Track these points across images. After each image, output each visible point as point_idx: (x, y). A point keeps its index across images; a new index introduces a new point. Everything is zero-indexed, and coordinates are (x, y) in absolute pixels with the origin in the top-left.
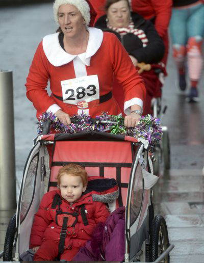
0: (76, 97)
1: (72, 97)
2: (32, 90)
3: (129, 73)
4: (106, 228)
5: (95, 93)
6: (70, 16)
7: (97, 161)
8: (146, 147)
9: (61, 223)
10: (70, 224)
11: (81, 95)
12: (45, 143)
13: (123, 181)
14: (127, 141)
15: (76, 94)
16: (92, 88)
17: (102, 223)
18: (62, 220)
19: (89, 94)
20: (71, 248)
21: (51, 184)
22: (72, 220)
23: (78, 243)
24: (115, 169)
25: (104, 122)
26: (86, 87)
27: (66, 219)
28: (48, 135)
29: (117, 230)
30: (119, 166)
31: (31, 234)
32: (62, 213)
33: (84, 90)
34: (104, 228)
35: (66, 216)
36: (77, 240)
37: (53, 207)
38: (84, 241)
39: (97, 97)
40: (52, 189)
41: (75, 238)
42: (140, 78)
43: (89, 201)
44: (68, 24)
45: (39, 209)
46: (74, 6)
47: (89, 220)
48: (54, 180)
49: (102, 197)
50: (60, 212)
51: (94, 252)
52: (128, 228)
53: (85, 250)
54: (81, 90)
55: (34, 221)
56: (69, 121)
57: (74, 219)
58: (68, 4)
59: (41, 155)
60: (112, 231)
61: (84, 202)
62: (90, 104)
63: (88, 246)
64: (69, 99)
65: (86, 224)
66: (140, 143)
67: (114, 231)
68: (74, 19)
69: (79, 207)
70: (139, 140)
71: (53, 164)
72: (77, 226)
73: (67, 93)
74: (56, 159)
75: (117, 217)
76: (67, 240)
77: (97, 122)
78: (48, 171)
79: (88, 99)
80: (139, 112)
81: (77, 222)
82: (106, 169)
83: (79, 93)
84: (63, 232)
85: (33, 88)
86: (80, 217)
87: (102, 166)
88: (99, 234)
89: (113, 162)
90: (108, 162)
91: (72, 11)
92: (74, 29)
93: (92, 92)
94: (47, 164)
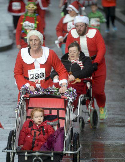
0: (35, 78)
1: (33, 78)
2: (17, 74)
3: (60, 67)
4: (54, 136)
5: (43, 76)
6: (35, 41)
7: (48, 107)
8: (71, 101)
9: (33, 134)
10: (37, 134)
11: (37, 77)
12: (25, 98)
13: (60, 116)
14: (62, 98)
15: (35, 76)
16: (42, 74)
17: (51, 134)
18: (34, 133)
19: (41, 77)
20: (38, 145)
21: (27, 117)
22: (38, 133)
23: (41, 143)
24: (57, 111)
25: (51, 90)
26: (39, 74)
27: (35, 133)
28: (26, 95)
29: (59, 137)
30: (58, 110)
31: (19, 140)
32: (33, 130)
33: (38, 75)
34: (53, 136)
35: (35, 131)
36: (40, 142)
37: (29, 127)
38: (43, 143)
39: (44, 78)
40: (28, 119)
41: (39, 141)
42: (65, 69)
43: (45, 124)
44: (34, 45)
45: (22, 128)
46: (37, 36)
47: (45, 133)
48: (29, 115)
49: (51, 123)
50: (32, 129)
51: (48, 147)
52: (65, 136)
53: (45, 146)
54: (37, 75)
55: (20, 134)
56: (34, 89)
57: (39, 132)
58: (34, 35)
59: (23, 104)
60: (57, 138)
61: (43, 125)
62: (41, 81)
63: (46, 144)
64: (31, 79)
65: (44, 135)
66: (69, 99)
67: (58, 137)
68: (37, 42)
69: (41, 127)
70: (68, 98)
71: (28, 108)
72: (40, 135)
73: (30, 76)
74: (30, 106)
75: (59, 131)
76: (36, 142)
77: (47, 90)
78: (25, 112)
79: (40, 79)
80: (66, 86)
81: (40, 134)
82: (52, 111)
83: (36, 76)
84: (34, 138)
85: (17, 73)
86: (41, 132)
87: (50, 110)
88: (50, 139)
89: (56, 108)
90: (53, 107)
91: (36, 39)
92: (37, 47)
93: (42, 76)
94: (25, 108)
